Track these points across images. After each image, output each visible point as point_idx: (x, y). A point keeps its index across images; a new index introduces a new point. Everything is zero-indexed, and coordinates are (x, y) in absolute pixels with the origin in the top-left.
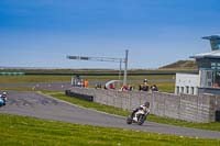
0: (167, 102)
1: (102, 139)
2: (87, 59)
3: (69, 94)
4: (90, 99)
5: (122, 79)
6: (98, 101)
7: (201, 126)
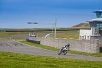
0: (76, 44)
1: (47, 62)
2: (36, 23)
3: (28, 41)
4: (38, 43)
5: (54, 33)
6: (42, 44)
7: (93, 55)
